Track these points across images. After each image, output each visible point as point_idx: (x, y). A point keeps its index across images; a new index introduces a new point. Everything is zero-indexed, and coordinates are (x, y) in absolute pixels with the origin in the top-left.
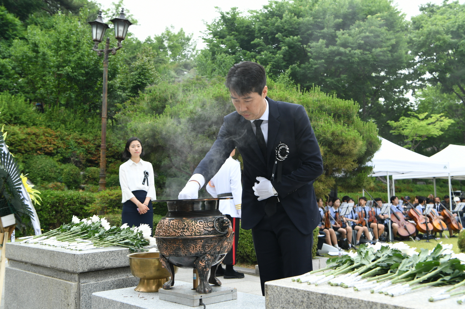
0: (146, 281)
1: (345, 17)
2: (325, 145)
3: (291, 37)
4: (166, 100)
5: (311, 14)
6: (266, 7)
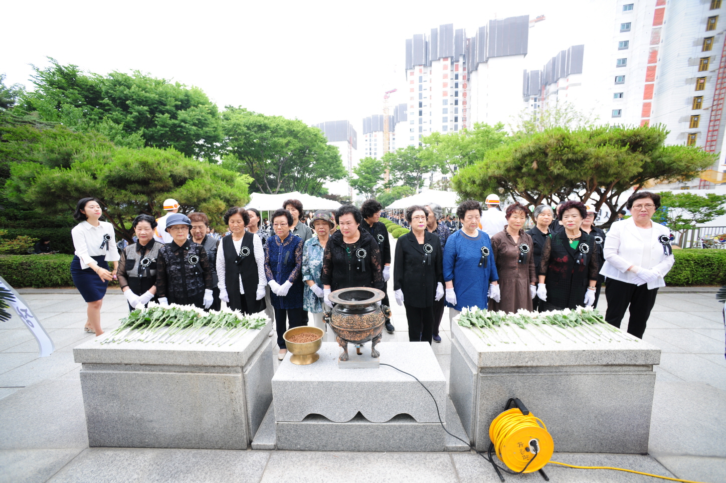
1: (181, 101)
3: (142, 106)
4: (69, 155)
5: (156, 93)
6: (111, 75)
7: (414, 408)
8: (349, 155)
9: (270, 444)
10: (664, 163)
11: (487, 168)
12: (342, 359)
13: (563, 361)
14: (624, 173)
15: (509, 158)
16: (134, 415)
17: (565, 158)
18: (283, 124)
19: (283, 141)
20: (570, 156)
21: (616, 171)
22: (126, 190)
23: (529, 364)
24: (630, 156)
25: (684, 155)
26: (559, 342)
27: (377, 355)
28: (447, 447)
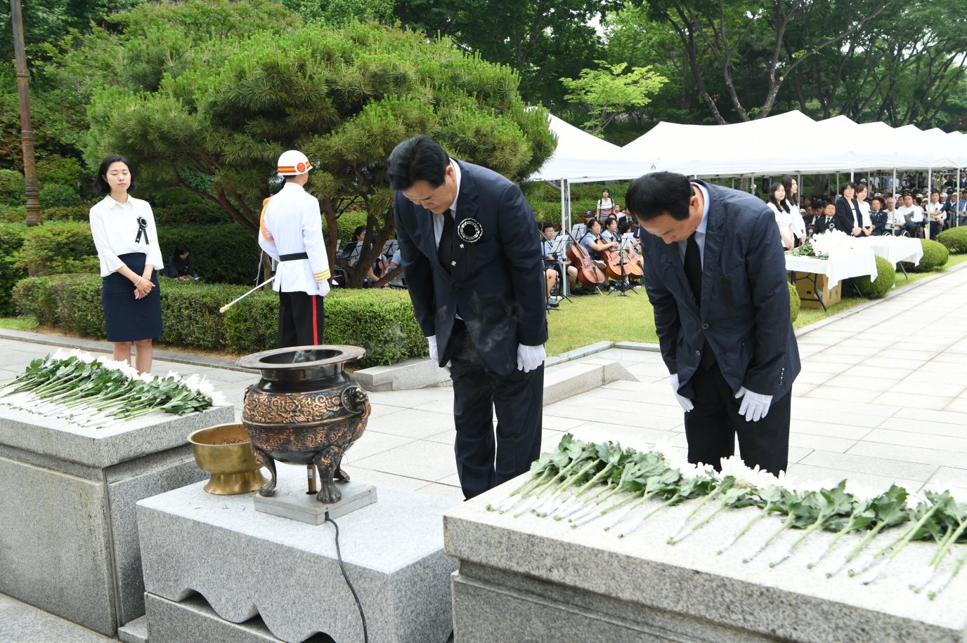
0: (222, 477)
2: (465, 152)
4: (162, 62)
9: (142, 637)
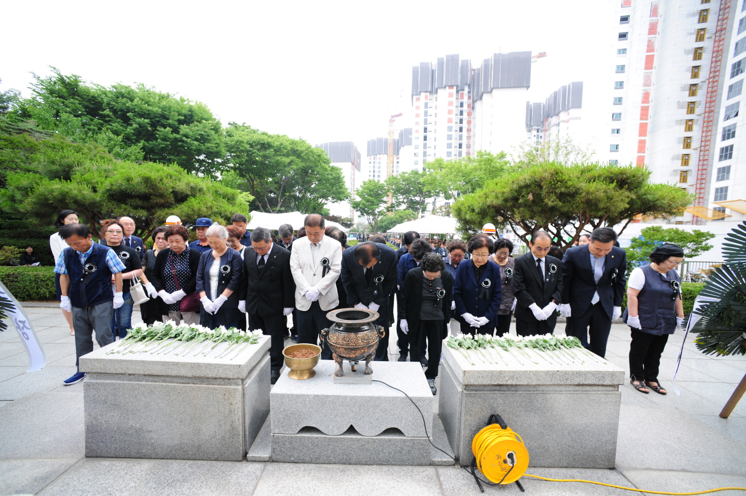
1: (185, 116)
3: (143, 119)
4: (70, 167)
5: (159, 106)
6: (113, 87)
7: (403, 422)
8: (352, 177)
9: (265, 456)
10: (649, 200)
11: (486, 198)
12: (337, 375)
13: (539, 380)
14: (613, 208)
15: (506, 189)
16: (134, 425)
17: (558, 191)
18: (287, 143)
19: (286, 160)
20: (563, 190)
21: (605, 206)
22: (126, 204)
23: (509, 383)
24: (617, 193)
25: (667, 194)
26: (537, 363)
27: (370, 372)
28: (433, 461)
